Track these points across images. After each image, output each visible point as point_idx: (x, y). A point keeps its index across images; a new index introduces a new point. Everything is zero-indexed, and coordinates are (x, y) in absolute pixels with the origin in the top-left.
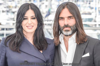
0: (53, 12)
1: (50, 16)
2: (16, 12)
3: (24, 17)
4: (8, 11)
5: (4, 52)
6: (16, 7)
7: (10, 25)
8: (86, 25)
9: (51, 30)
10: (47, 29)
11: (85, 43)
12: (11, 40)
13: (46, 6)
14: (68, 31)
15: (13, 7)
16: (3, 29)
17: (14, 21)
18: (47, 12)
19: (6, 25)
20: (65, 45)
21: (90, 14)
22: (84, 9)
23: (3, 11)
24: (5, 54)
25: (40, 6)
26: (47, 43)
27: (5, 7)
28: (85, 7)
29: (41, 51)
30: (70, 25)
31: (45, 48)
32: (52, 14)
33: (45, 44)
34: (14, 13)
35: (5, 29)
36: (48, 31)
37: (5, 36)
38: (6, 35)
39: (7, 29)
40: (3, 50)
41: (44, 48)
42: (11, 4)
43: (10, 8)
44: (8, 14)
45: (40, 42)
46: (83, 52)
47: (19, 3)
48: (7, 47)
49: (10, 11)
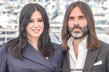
0: (61, 13)
1: (57, 17)
2: (18, 13)
3: (30, 19)
4: (9, 13)
5: (5, 59)
6: (18, 8)
7: (12, 28)
8: (99, 28)
9: (59, 34)
10: (54, 33)
11: (97, 50)
12: (12, 45)
13: (53, 6)
14: (78, 32)
15: (15, 7)
16: (4, 33)
17: (17, 23)
18: (53, 13)
19: (7, 28)
20: (74, 51)
21: (103, 15)
22: (96, 10)
23: (4, 13)
24: (7, 61)
25: (46, 6)
26: (53, 48)
27: (6, 8)
28: (97, 7)
29: (47, 57)
30: (81, 26)
31: (52, 54)
32: (60, 15)
33: (51, 49)
34: (16, 14)
35: (6, 33)
36: (55, 35)
37: (6, 41)
38: (8, 39)
39: (8, 33)
40: (4, 57)
41: (50, 54)
42: (13, 4)
43: (12, 9)
44: (9, 16)
45: (45, 47)
46: (95, 59)
47: (22, 3)
48: (9, 53)
49: (12, 12)
